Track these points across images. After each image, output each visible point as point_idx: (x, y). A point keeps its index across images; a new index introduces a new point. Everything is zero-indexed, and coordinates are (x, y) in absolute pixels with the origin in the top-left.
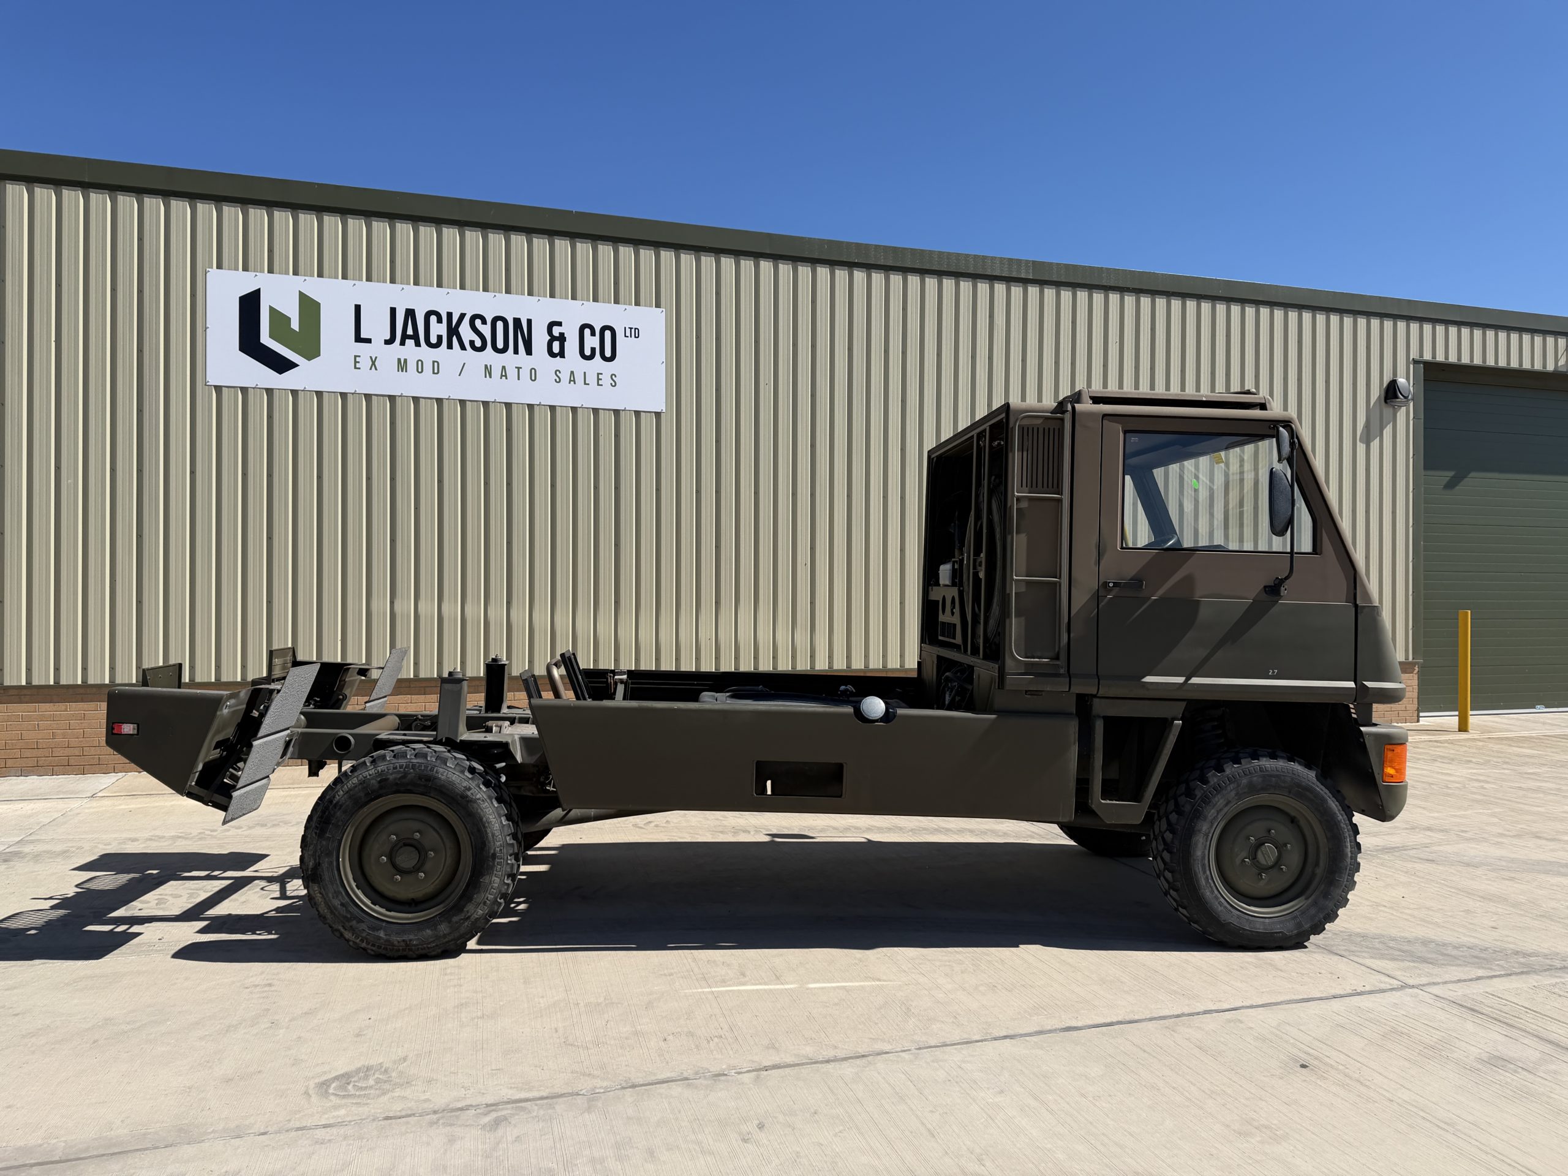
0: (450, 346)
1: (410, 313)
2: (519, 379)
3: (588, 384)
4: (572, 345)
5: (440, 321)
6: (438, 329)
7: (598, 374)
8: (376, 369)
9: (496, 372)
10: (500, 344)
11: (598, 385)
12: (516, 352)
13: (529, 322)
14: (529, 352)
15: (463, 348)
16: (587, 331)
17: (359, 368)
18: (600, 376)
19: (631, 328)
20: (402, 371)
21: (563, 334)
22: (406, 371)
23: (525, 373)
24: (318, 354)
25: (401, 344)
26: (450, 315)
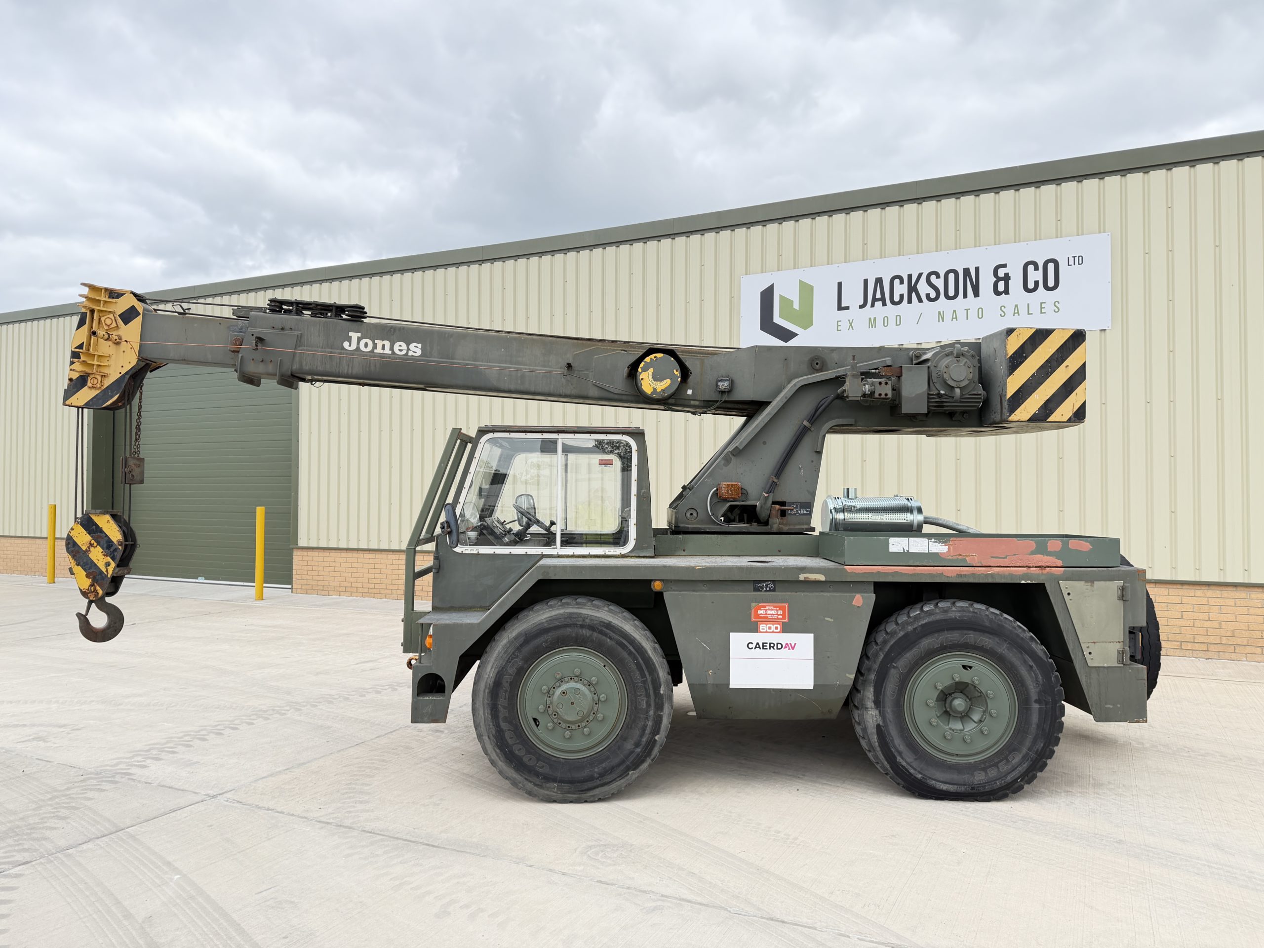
0: (910, 301)
1: (879, 281)
2: (967, 319)
3: (1032, 314)
4: (1016, 283)
5: (902, 282)
6: (901, 289)
7: (1041, 303)
8: (853, 329)
9: (948, 316)
10: (951, 293)
11: (1041, 313)
12: (965, 296)
13: (977, 269)
14: (976, 294)
15: (920, 300)
16: (1031, 268)
17: (840, 330)
18: (1043, 305)
19: (1074, 257)
20: (872, 327)
21: (1008, 274)
22: (875, 327)
23: (973, 314)
24: (812, 325)
25: (871, 307)
26: (910, 276)
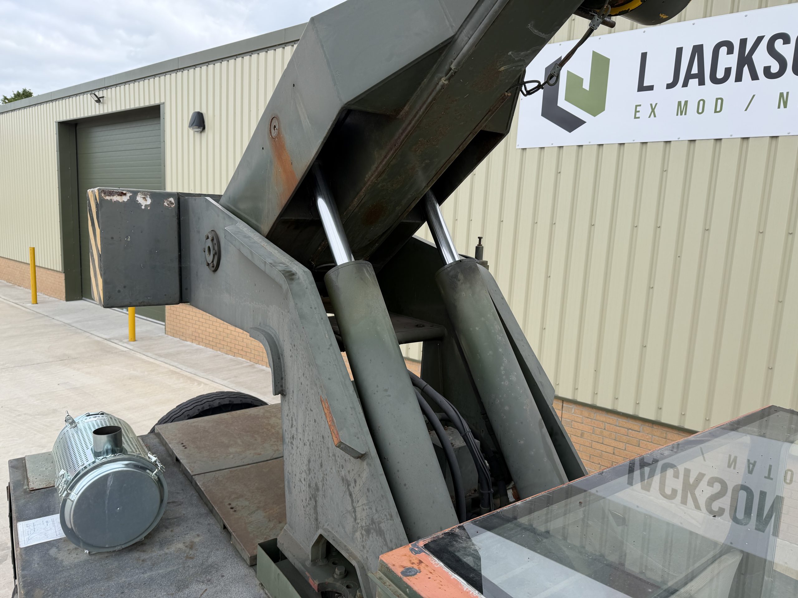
1: (698, 50)
5: (730, 51)
6: (728, 61)
8: (655, 116)
9: (795, 99)
15: (755, 77)
17: (639, 118)
20: (681, 114)
22: (685, 114)
24: (603, 109)
25: (683, 87)
26: (743, 42)
